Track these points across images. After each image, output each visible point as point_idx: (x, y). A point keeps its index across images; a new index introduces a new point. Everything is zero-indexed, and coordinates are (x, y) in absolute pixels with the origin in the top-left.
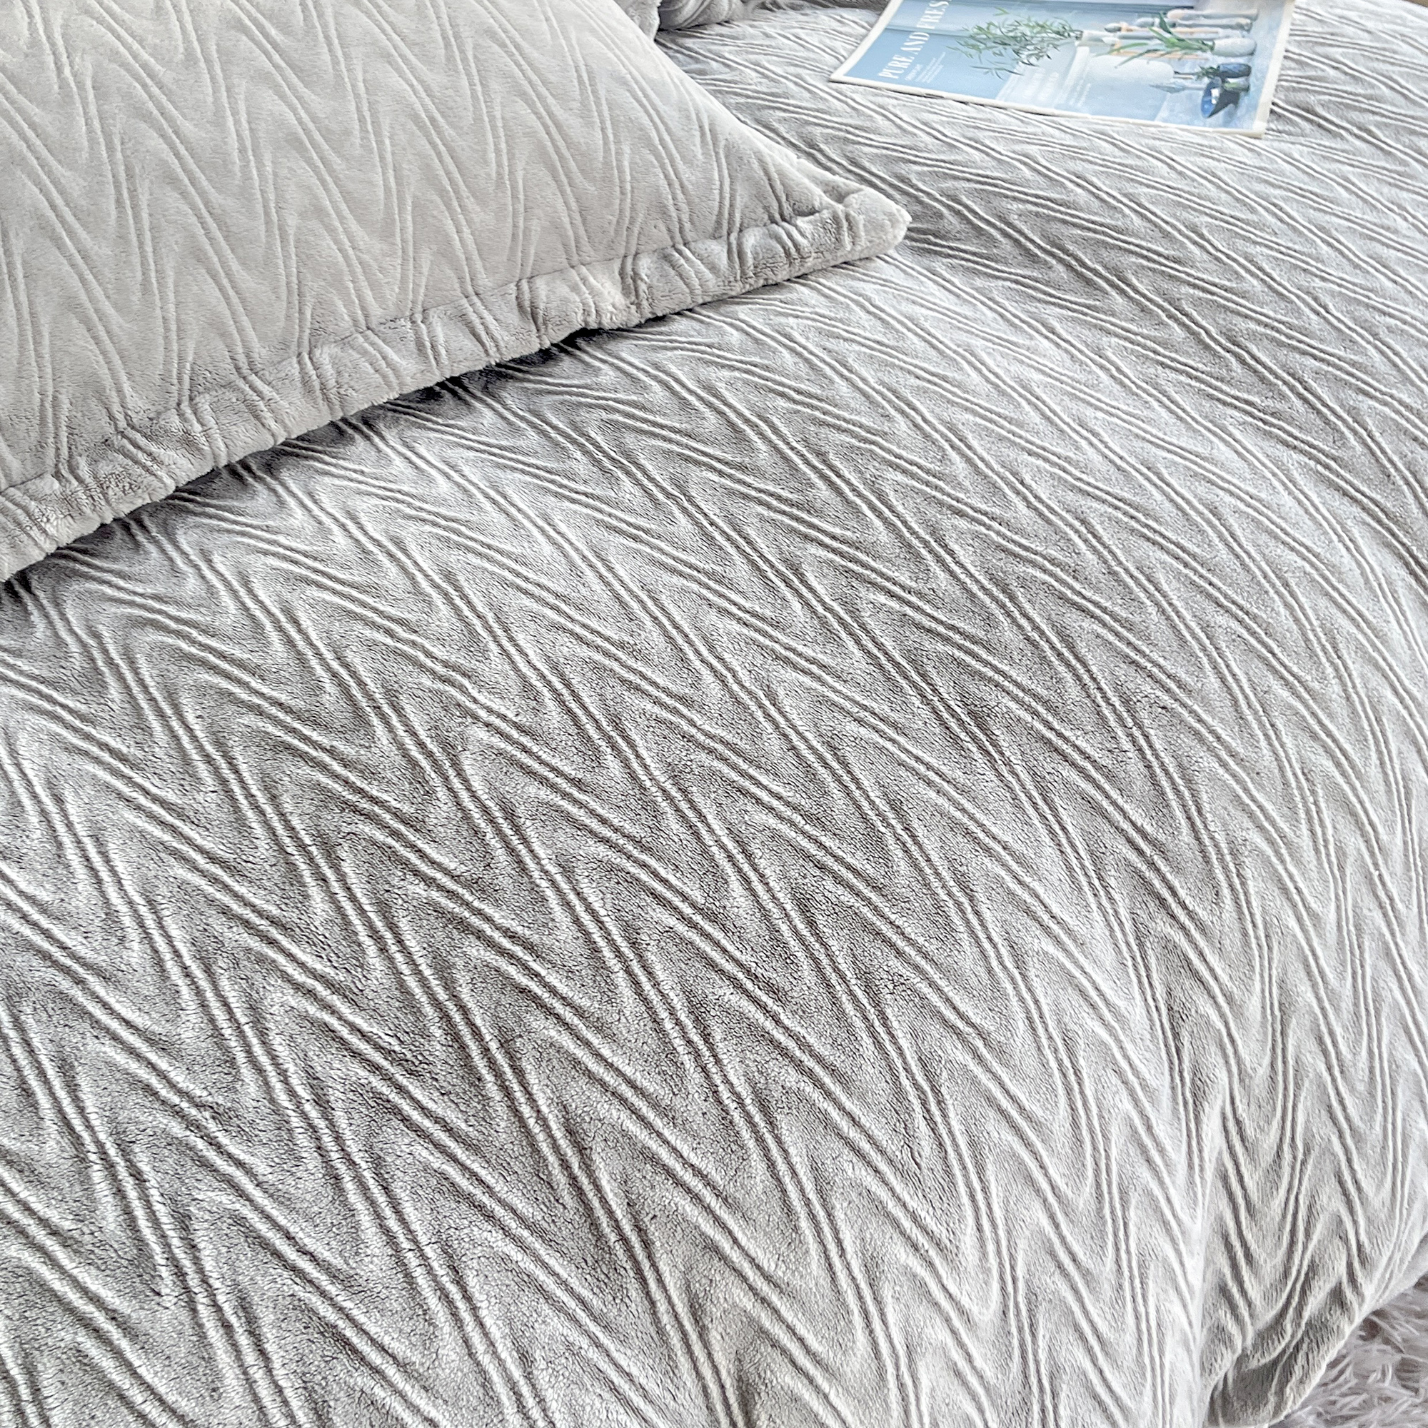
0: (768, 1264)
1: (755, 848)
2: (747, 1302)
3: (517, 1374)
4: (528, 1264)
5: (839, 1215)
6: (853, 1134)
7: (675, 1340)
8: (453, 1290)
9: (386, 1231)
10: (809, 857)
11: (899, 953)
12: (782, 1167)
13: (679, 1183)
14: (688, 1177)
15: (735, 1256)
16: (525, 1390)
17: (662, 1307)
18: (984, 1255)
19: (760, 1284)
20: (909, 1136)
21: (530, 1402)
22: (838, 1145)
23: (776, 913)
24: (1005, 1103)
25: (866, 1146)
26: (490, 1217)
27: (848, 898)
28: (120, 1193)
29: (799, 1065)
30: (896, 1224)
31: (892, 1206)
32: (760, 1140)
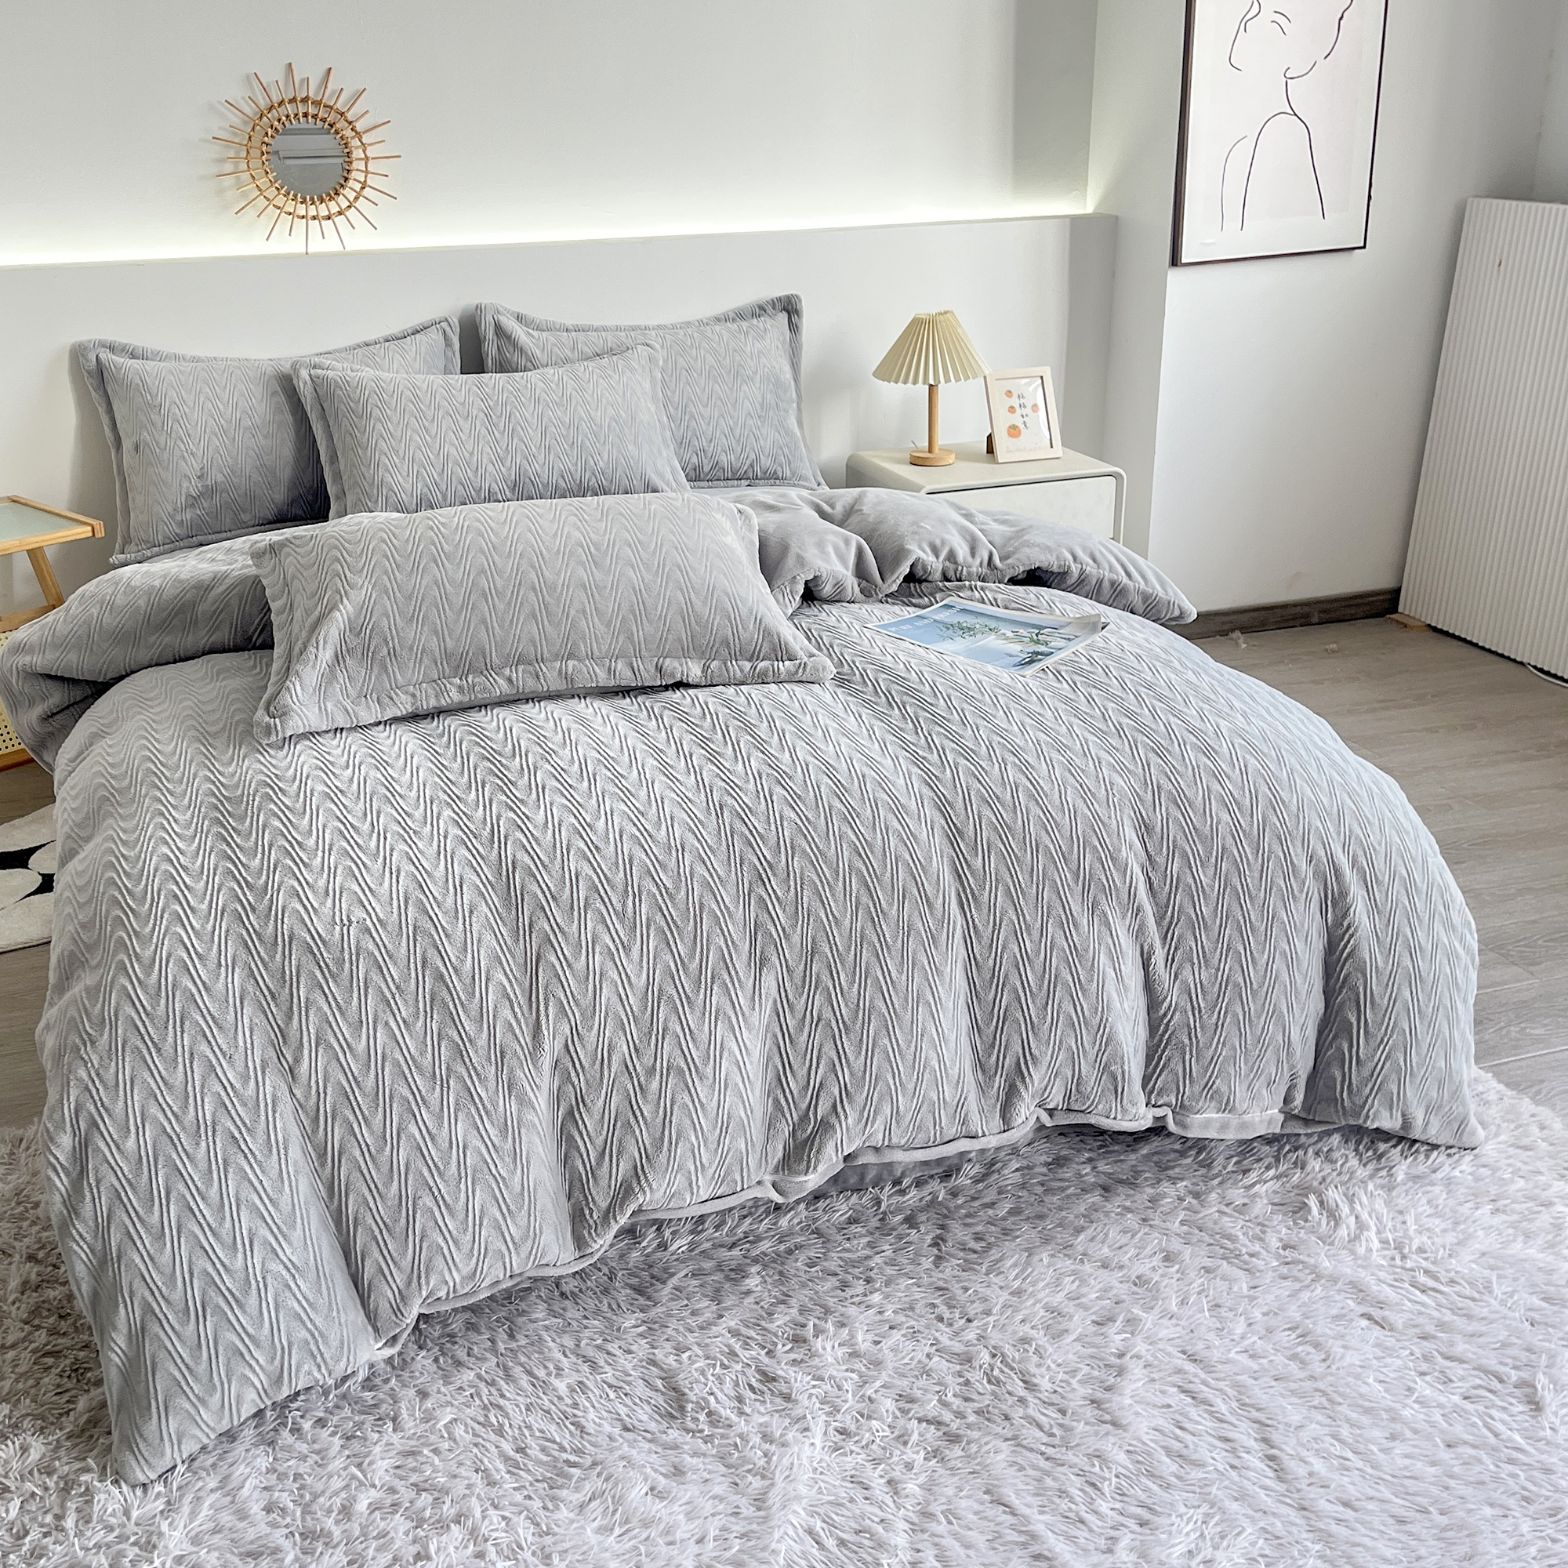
0: (559, 921)
1: (615, 814)
2: (548, 928)
3: (467, 915)
4: (483, 890)
5: (589, 916)
6: (604, 896)
7: (521, 932)
8: (458, 888)
9: (447, 868)
10: (632, 821)
11: (647, 854)
12: (575, 894)
13: (540, 886)
14: (544, 886)
15: (549, 913)
16: (467, 919)
17: (521, 920)
18: (642, 960)
19: (554, 925)
20: (624, 905)
21: (467, 923)
22: (597, 896)
23: (611, 830)
24: (666, 913)
25: (607, 900)
26: (479, 875)
27: (638, 834)
28: (379, 841)
29: (595, 870)
30: (609, 930)
31: (609, 922)
32: (571, 885)
